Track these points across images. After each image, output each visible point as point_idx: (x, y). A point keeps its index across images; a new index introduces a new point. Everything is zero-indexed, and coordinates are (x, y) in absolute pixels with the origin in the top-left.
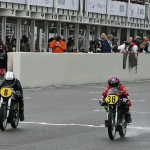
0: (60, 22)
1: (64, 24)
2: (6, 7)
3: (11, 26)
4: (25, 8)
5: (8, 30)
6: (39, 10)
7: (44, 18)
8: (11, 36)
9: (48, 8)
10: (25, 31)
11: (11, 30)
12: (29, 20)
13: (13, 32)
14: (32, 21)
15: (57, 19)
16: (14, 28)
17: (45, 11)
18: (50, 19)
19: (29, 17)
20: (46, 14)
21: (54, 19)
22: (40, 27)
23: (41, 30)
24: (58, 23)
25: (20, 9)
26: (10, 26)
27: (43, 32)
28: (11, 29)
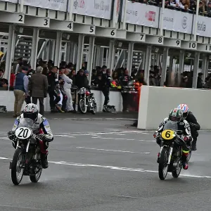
0: (198, 52)
1: (204, 55)
2: (135, 30)
3: (139, 53)
4: (157, 33)
5: (135, 59)
6: (174, 37)
7: (179, 46)
8: (137, 66)
9: (184, 34)
10: (156, 61)
11: (138, 59)
12: (161, 48)
13: (141, 61)
14: (165, 50)
15: (195, 49)
16: (142, 56)
17: (181, 38)
18: (187, 47)
19: (162, 44)
20: (182, 41)
21: (191, 48)
22: (174, 58)
23: (175, 61)
24: (196, 54)
25: (151, 34)
26: (137, 54)
27: (177, 63)
28: (139, 57)
